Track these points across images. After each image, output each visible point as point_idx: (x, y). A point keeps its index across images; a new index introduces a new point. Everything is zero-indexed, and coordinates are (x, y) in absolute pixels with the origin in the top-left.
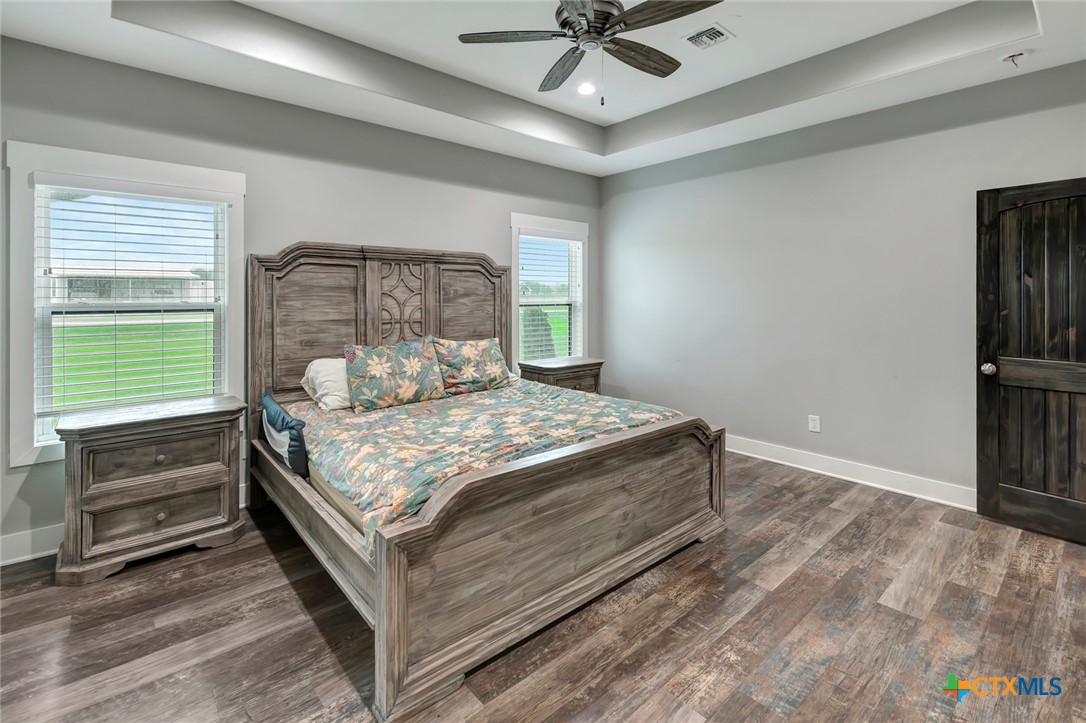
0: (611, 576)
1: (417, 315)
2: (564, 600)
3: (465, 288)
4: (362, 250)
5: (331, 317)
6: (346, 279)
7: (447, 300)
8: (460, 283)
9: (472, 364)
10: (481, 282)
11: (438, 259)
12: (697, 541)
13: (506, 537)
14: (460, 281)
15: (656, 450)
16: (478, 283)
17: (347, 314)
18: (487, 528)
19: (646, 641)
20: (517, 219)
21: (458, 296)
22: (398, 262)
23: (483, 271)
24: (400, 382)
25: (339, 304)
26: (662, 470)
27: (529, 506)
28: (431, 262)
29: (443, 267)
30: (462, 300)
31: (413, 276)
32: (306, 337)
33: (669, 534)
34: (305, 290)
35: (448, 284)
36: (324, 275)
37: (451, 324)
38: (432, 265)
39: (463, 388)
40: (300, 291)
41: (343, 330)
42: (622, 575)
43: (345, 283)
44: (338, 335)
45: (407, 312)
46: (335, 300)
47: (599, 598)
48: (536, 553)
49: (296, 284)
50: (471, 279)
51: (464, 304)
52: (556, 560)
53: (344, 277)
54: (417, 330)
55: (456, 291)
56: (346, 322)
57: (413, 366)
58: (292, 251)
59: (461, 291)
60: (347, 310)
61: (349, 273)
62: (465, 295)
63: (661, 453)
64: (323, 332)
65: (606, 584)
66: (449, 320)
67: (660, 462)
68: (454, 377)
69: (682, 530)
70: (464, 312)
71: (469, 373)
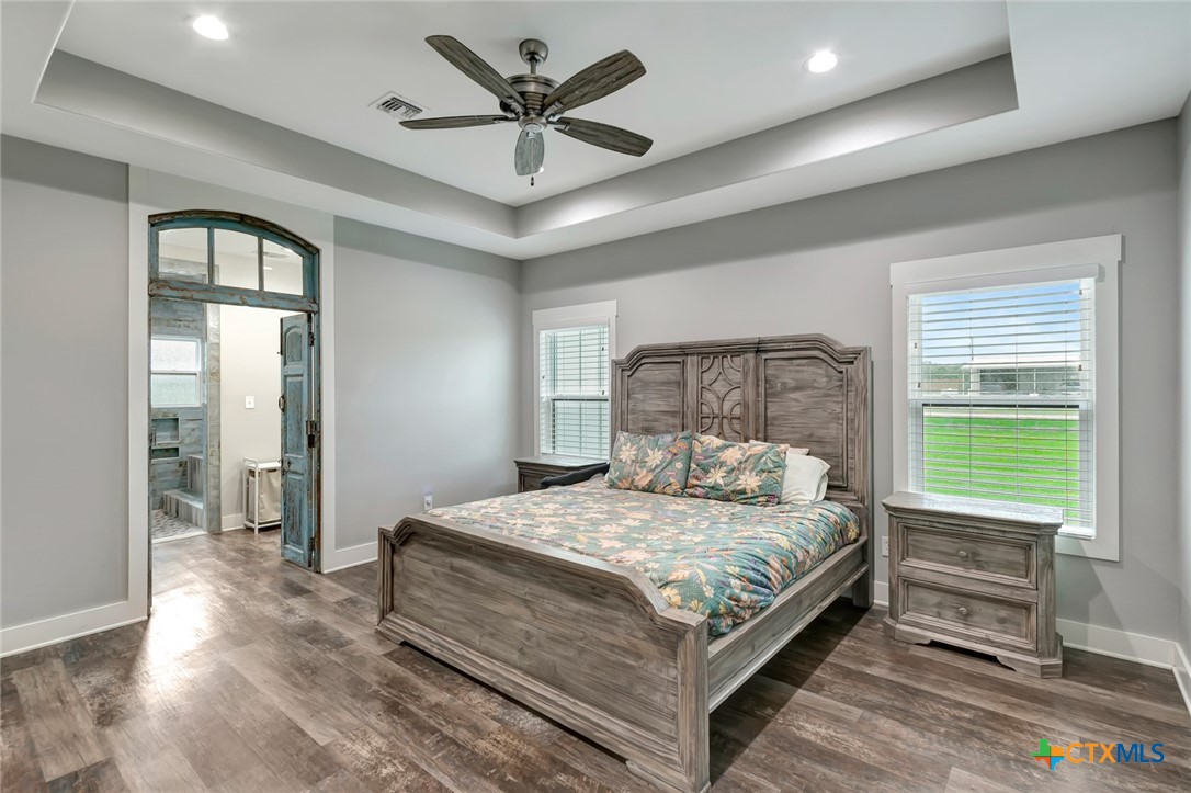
0: (503, 681)
1: (737, 411)
2: (463, 657)
3: (797, 380)
4: (680, 347)
5: (661, 409)
6: (674, 374)
7: (775, 395)
8: (788, 375)
9: (725, 469)
10: (821, 371)
11: (759, 348)
12: (623, 760)
13: (434, 572)
14: (790, 371)
15: (567, 586)
16: (817, 374)
17: (674, 406)
18: (425, 557)
19: (427, 719)
20: (900, 272)
21: (786, 389)
22: (715, 355)
23: (823, 356)
24: (638, 470)
25: (668, 397)
26: (577, 618)
27: (449, 560)
28: (751, 352)
29: (764, 356)
30: (792, 395)
31: (734, 367)
32: (646, 424)
33: (583, 709)
34: (646, 385)
35: (773, 376)
36: (657, 372)
37: (776, 423)
38: (752, 355)
39: (699, 491)
40: (642, 386)
41: (671, 420)
42: (511, 690)
43: (673, 378)
44: (667, 425)
45: (727, 406)
46: (665, 393)
47: (491, 689)
48: (451, 602)
49: (640, 380)
50: (805, 368)
51: (796, 400)
52: (464, 620)
53: (671, 372)
54: (737, 427)
55: (784, 384)
56: (673, 414)
57: (656, 457)
58: (634, 354)
59: (792, 384)
60: (675, 402)
61: (676, 369)
62: (797, 389)
63: (577, 595)
64: (656, 421)
65: (493, 680)
66: (774, 418)
67: (574, 605)
68: (697, 479)
69: (603, 723)
70: (794, 409)
71: (717, 477)
